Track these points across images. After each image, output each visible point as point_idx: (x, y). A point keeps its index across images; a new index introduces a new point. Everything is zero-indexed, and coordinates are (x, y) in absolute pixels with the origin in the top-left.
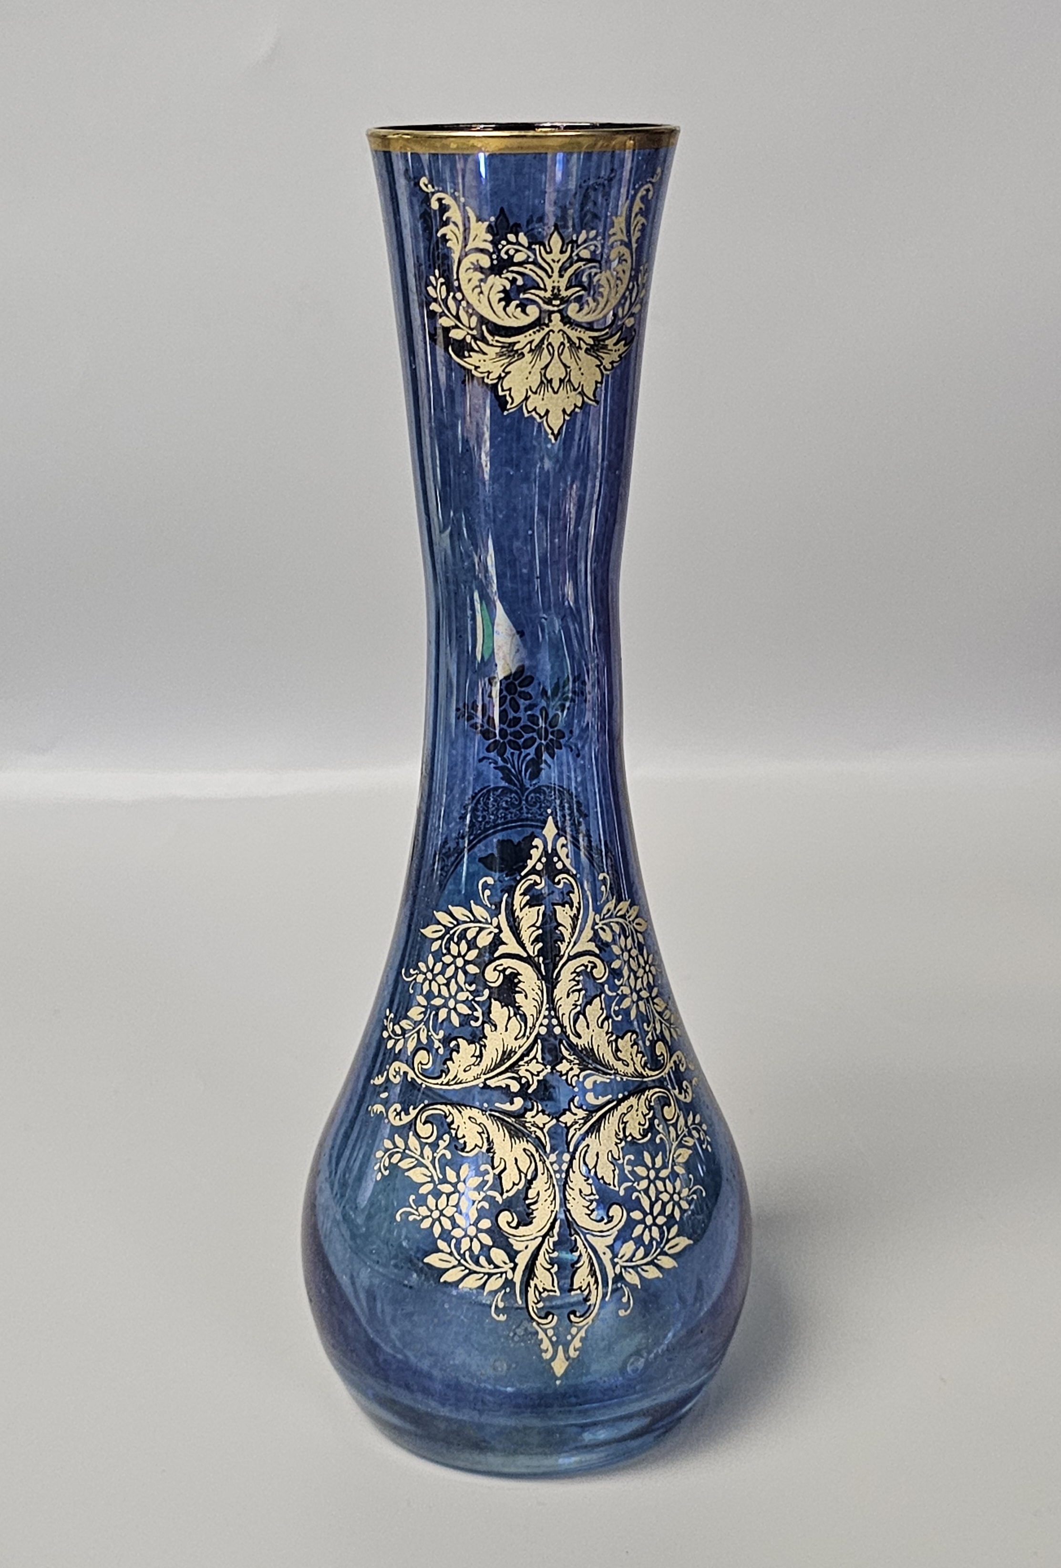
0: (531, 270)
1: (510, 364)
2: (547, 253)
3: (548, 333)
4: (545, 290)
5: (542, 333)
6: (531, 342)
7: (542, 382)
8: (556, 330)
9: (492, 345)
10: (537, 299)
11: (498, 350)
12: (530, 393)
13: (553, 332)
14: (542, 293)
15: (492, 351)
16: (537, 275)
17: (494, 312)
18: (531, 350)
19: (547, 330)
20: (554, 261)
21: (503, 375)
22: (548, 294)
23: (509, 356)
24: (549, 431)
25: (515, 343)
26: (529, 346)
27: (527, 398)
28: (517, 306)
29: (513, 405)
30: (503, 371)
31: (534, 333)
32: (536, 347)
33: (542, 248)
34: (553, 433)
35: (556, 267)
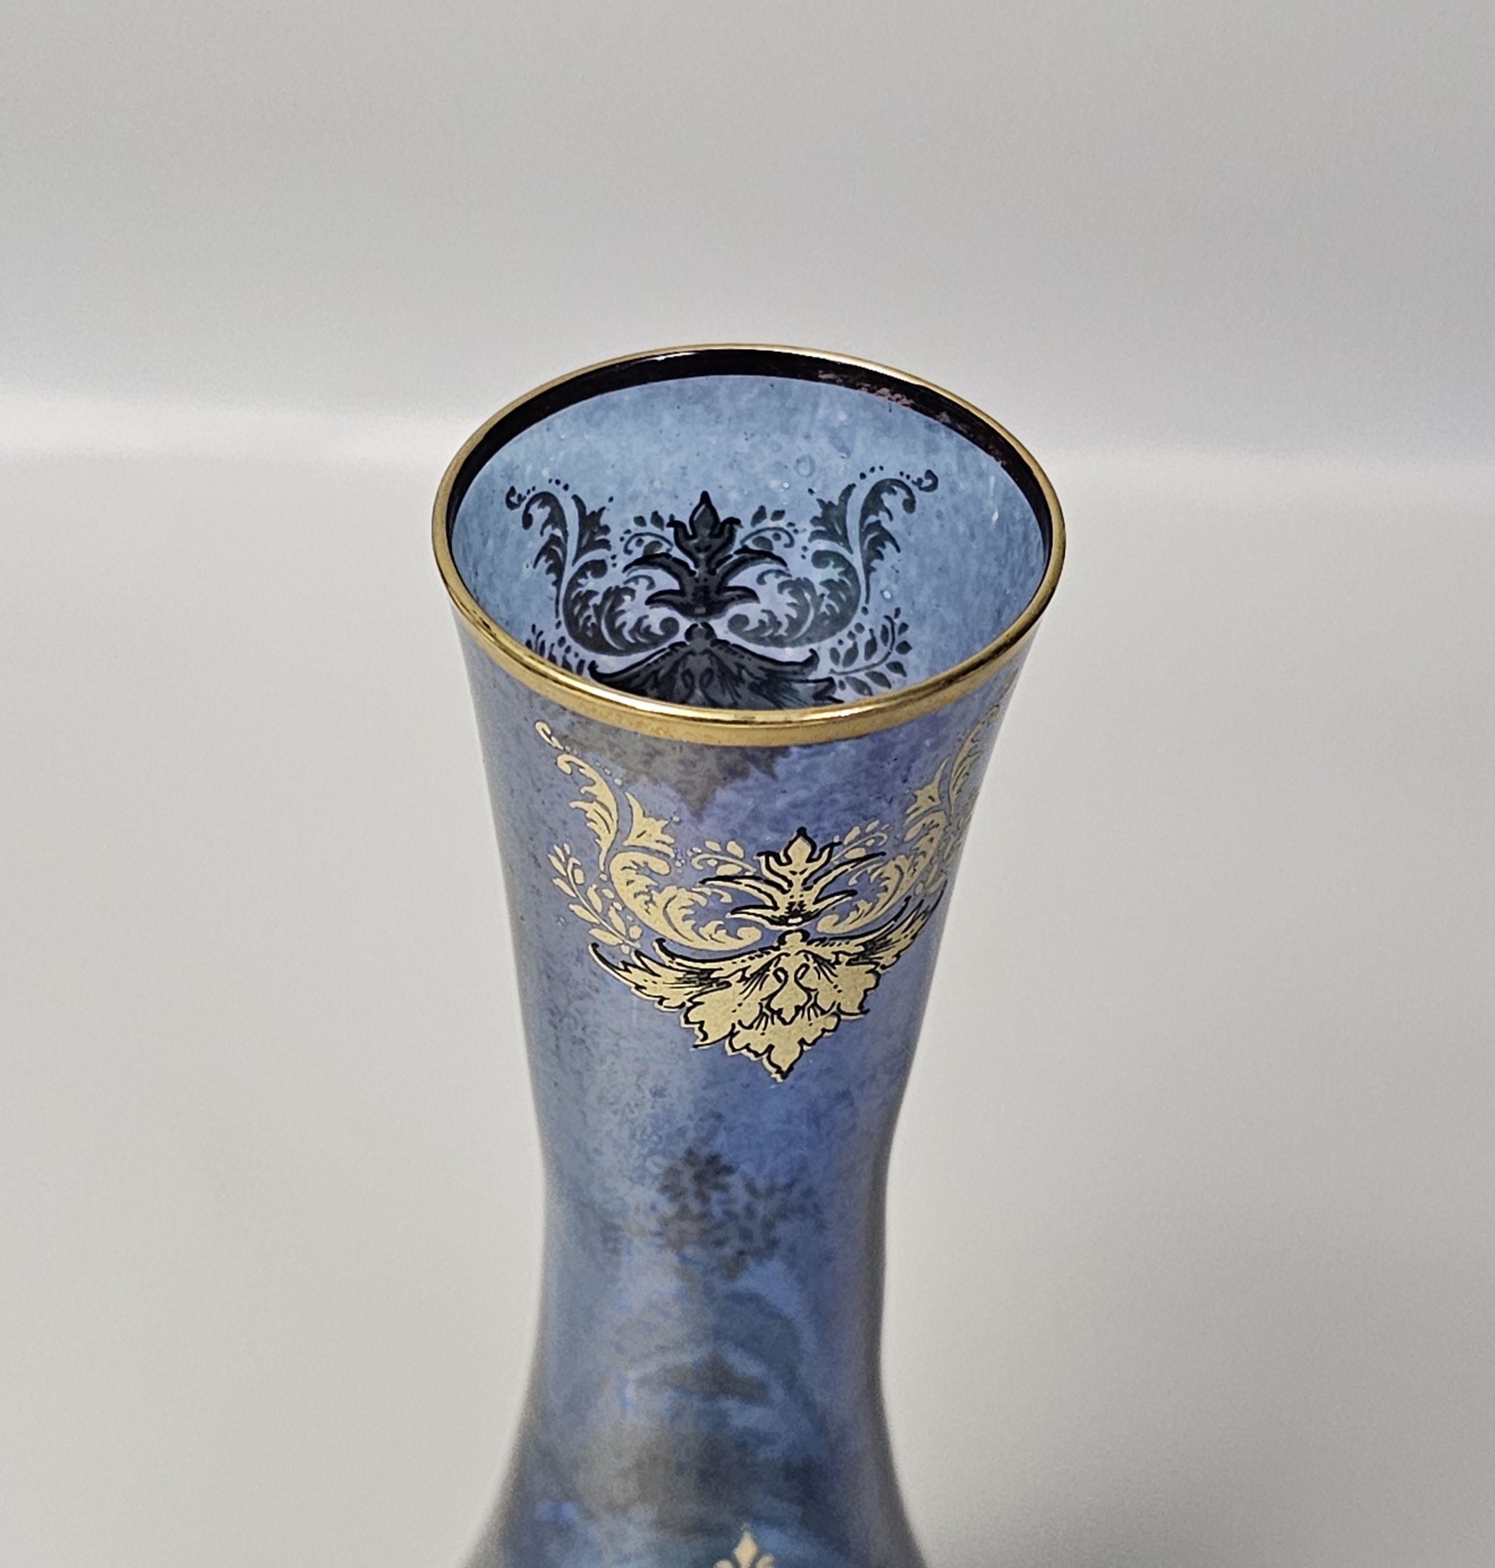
0: (746, 885)
1: (701, 994)
2: (780, 863)
3: (779, 957)
4: (775, 908)
5: (766, 959)
6: (744, 970)
7: (762, 1014)
8: (792, 952)
9: (670, 968)
10: (759, 919)
11: (681, 975)
12: (738, 1028)
13: (787, 955)
14: (769, 913)
15: (670, 976)
16: (760, 890)
17: (676, 930)
18: (743, 978)
19: (775, 954)
20: (794, 873)
21: (689, 1004)
22: (782, 912)
23: (701, 985)
24: (773, 1070)
25: (713, 970)
26: (740, 973)
27: (732, 1034)
28: (719, 927)
29: (708, 1041)
30: (690, 1000)
31: (751, 958)
32: (752, 975)
33: (771, 859)
34: (779, 1070)
35: (798, 880)
